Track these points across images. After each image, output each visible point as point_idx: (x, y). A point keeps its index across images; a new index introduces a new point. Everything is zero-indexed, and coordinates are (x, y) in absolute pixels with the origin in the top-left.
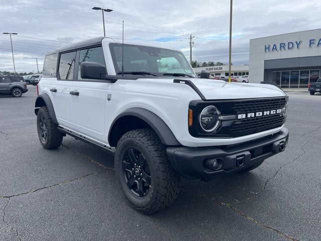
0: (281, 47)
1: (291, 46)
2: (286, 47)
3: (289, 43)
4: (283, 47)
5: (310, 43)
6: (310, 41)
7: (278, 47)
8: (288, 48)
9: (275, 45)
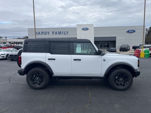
0: (42, 33)
1: (46, 33)
2: (44, 33)
3: (45, 32)
4: (43, 33)
5: (53, 33)
6: (53, 32)
7: (41, 33)
8: (45, 34)
9: (39, 32)
